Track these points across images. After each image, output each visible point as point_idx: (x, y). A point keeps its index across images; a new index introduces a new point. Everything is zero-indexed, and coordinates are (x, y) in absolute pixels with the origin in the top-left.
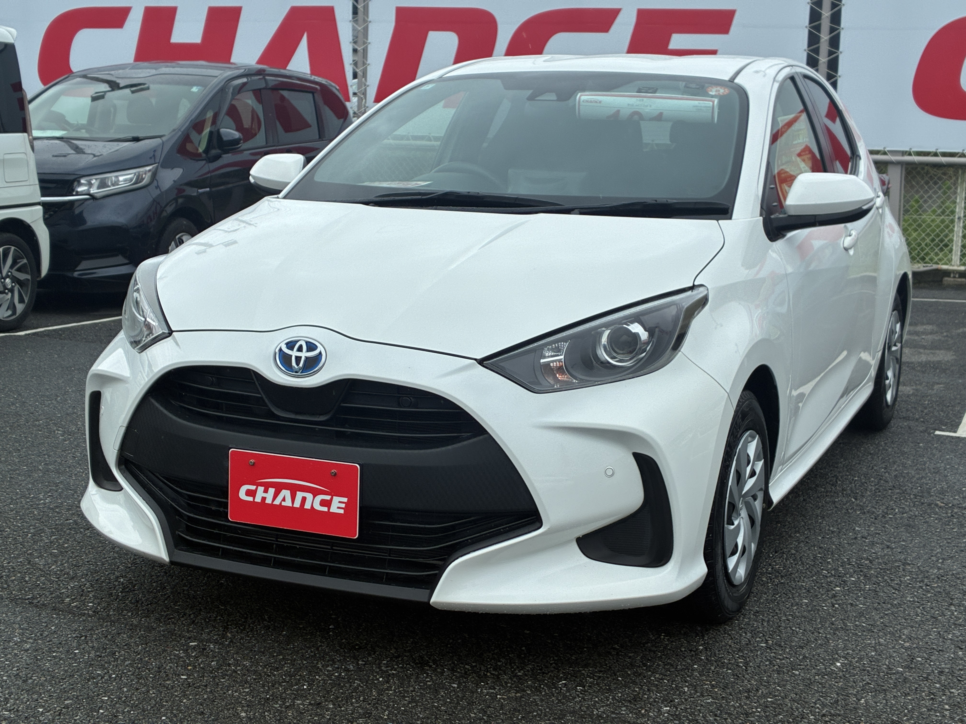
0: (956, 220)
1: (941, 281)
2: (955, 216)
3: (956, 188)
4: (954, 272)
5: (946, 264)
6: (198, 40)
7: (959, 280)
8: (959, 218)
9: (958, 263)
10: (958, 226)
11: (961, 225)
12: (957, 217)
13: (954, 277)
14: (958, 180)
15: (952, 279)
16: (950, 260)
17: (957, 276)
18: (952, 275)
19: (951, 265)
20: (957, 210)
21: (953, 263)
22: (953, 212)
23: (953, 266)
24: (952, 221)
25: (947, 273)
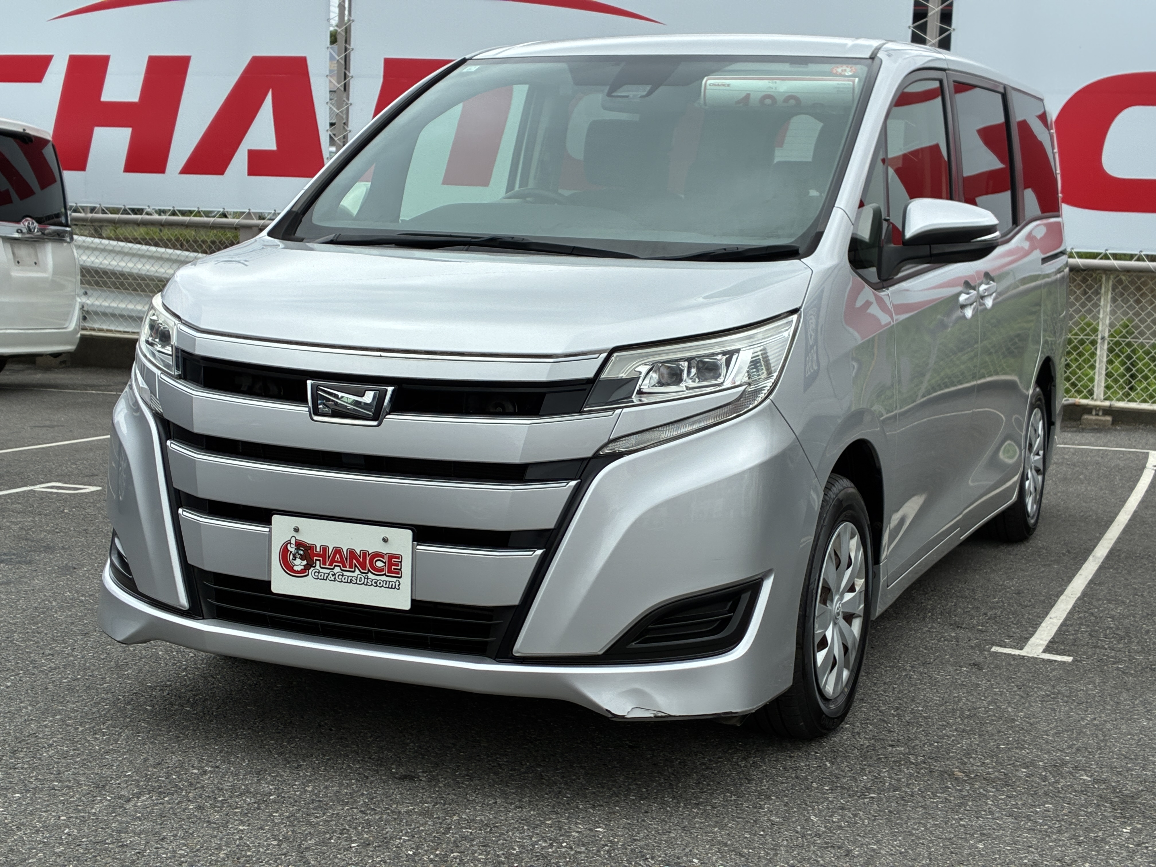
0: (1099, 341)
1: (1080, 419)
2: (1097, 336)
3: (1099, 300)
4: (1095, 407)
5: (1086, 397)
6: (134, 96)
7: (1103, 418)
8: (1103, 338)
9: (1102, 397)
10: (1102, 349)
11: (1106, 347)
12: (1100, 337)
13: (1097, 415)
14: (1101, 289)
15: (1094, 418)
16: (1091, 393)
17: (1101, 413)
18: (1094, 413)
19: (1093, 399)
20: (1100, 328)
21: (1095, 397)
22: (1095, 330)
23: (1095, 400)
24: (1094, 343)
25: (1088, 410)
